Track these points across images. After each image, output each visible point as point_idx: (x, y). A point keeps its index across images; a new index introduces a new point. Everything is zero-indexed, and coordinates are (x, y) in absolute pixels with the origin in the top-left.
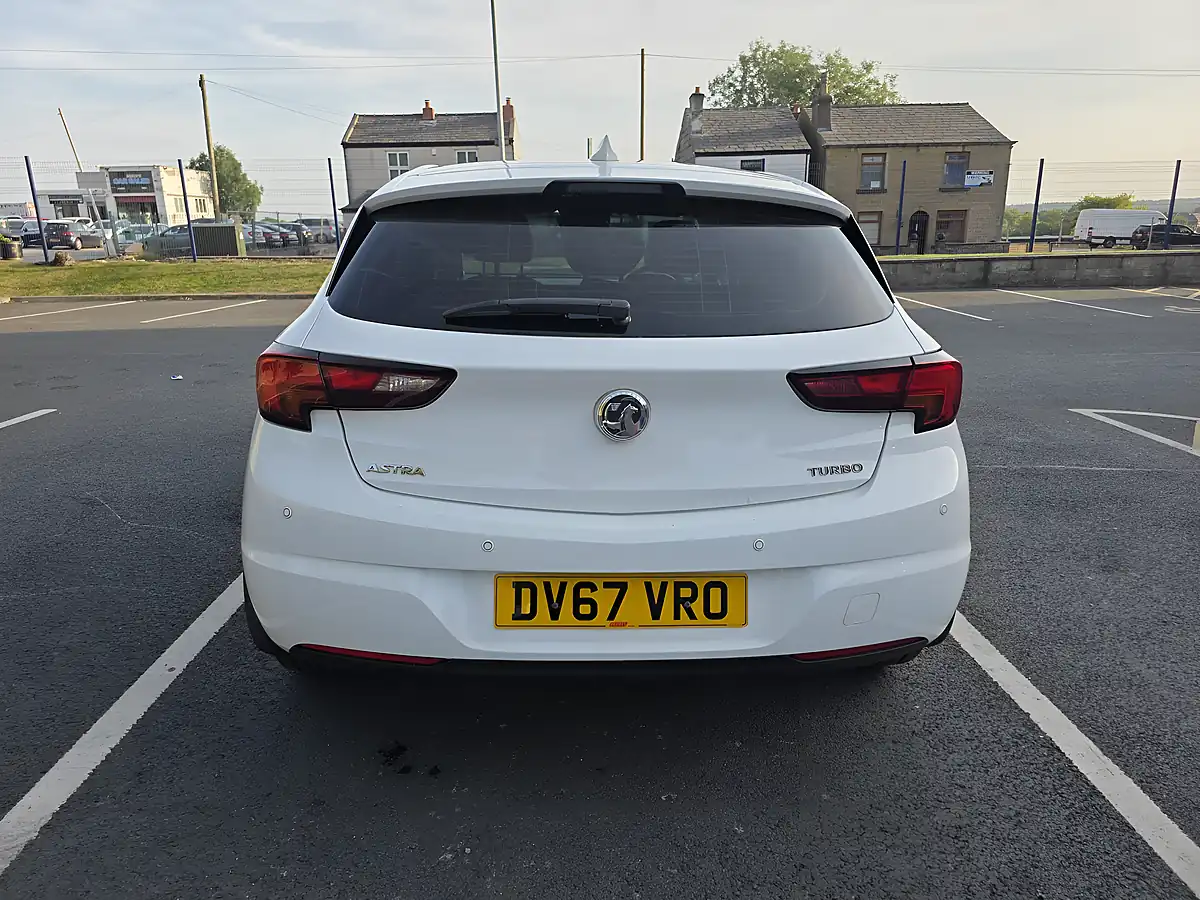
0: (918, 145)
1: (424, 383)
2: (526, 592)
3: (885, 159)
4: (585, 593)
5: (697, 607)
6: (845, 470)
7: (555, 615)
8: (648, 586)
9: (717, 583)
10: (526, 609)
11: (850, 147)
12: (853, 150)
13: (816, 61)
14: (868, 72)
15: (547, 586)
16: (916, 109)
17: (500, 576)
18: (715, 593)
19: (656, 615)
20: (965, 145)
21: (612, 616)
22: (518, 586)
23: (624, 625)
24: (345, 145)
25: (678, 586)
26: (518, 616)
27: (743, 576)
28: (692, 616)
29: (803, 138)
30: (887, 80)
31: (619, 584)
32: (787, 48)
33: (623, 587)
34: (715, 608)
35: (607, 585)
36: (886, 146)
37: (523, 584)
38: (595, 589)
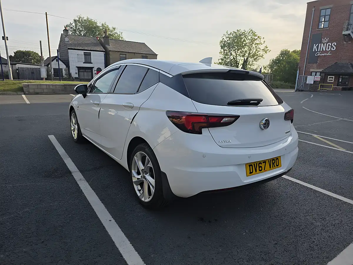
0: (134, 53)
1: (233, 119)
2: (251, 167)
3: (126, 56)
4: (260, 165)
5: (275, 164)
7: (256, 171)
8: (269, 161)
9: (277, 158)
10: (251, 171)
11: (116, 51)
12: (117, 52)
13: (99, 24)
14: (114, 30)
15: (254, 164)
16: (132, 43)
17: (246, 164)
18: (277, 160)
19: (270, 168)
20: (146, 54)
21: (264, 170)
22: (250, 166)
23: (266, 171)
25: (273, 160)
26: (250, 173)
27: (280, 157)
28: (275, 166)
29: (102, 47)
30: (120, 33)
32: (89, 19)
33: (265, 163)
34: (277, 164)
35: (263, 162)
36: (126, 52)
37: (250, 165)
38: (261, 164)
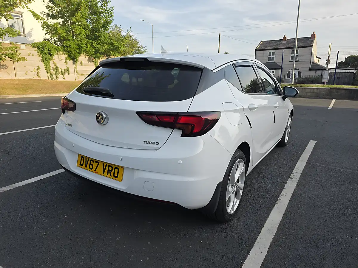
2: (83, 159)
5: (112, 173)
6: (154, 143)
7: (86, 167)
8: (103, 164)
9: (117, 168)
10: (82, 164)
15: (86, 158)
17: (79, 154)
18: (116, 170)
19: (103, 173)
21: (95, 170)
23: (97, 173)
24: (256, 50)
25: (109, 166)
26: (80, 164)
27: (123, 168)
28: (111, 176)
31: (98, 162)
33: (98, 163)
34: (116, 175)
35: (96, 162)
37: (82, 157)
38: (93, 162)
